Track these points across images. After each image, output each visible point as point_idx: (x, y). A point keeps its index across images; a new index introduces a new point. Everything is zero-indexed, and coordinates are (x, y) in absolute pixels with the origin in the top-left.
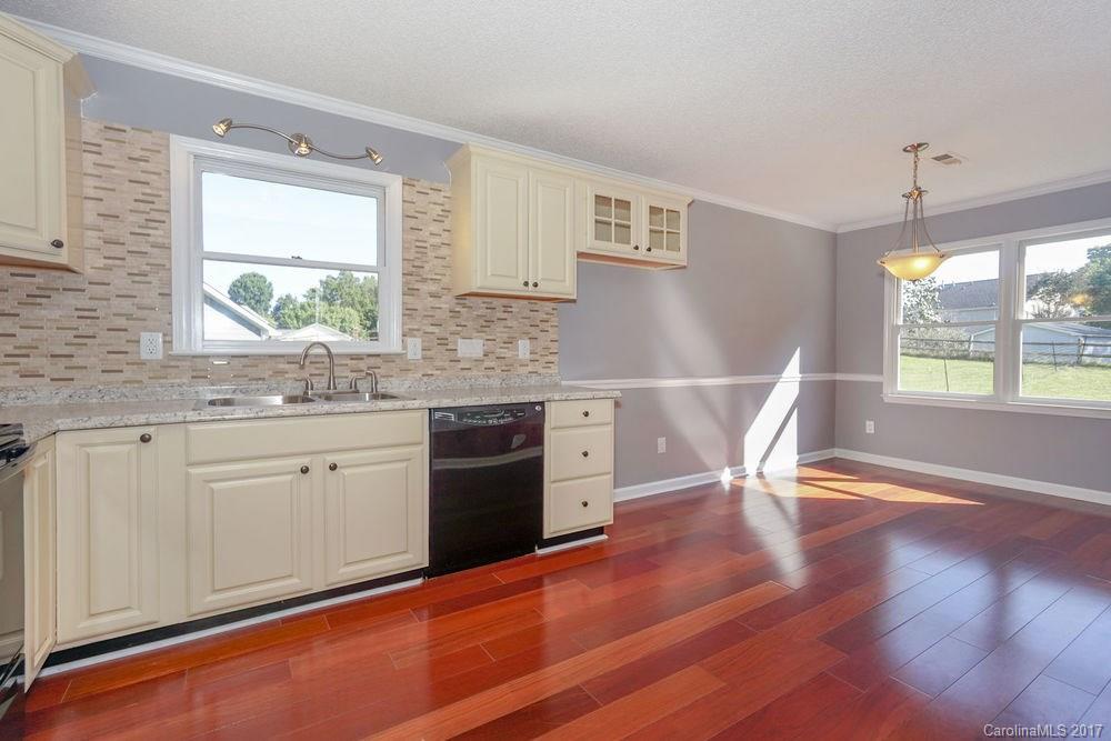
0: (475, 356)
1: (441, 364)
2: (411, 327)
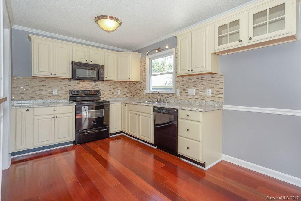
0: (192, 94)
1: (184, 96)
2: (177, 86)
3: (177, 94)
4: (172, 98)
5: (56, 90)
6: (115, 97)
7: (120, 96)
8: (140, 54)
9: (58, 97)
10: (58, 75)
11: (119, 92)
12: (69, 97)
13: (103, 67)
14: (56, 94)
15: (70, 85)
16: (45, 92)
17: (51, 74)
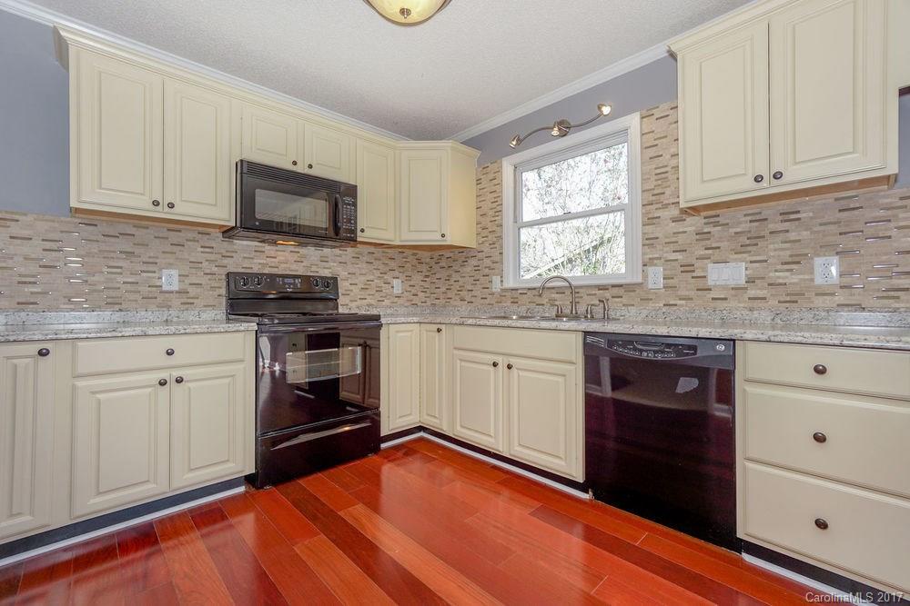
0: (732, 283)
1: (687, 293)
2: (651, 256)
3: (650, 287)
4: (624, 300)
5: (175, 273)
6: (387, 302)
7: (401, 301)
8: (477, 153)
9: (186, 300)
10: (184, 211)
11: (398, 286)
12: (224, 301)
13: (352, 191)
14: (175, 287)
15: (228, 254)
16: (130, 280)
17: (156, 203)
